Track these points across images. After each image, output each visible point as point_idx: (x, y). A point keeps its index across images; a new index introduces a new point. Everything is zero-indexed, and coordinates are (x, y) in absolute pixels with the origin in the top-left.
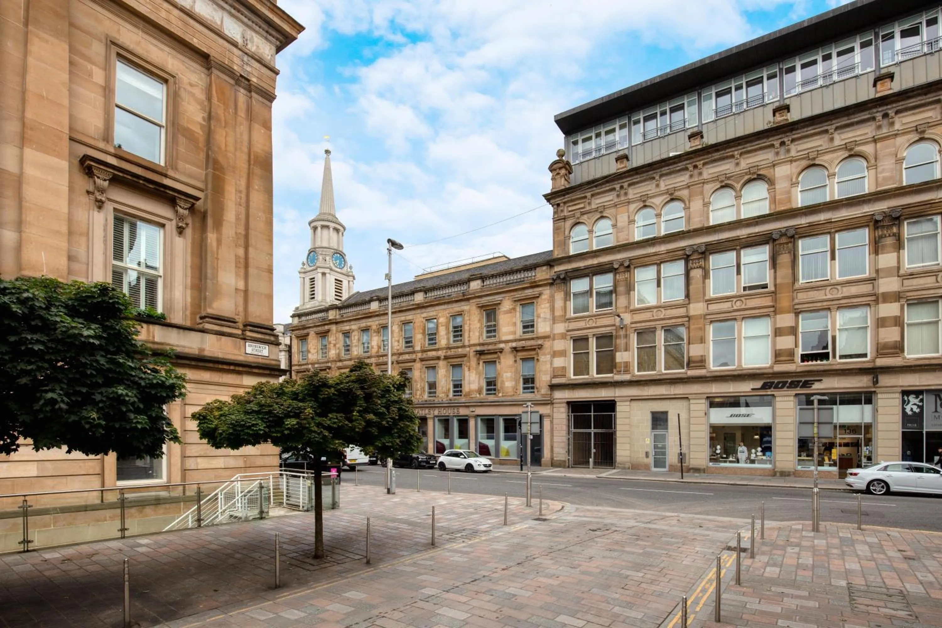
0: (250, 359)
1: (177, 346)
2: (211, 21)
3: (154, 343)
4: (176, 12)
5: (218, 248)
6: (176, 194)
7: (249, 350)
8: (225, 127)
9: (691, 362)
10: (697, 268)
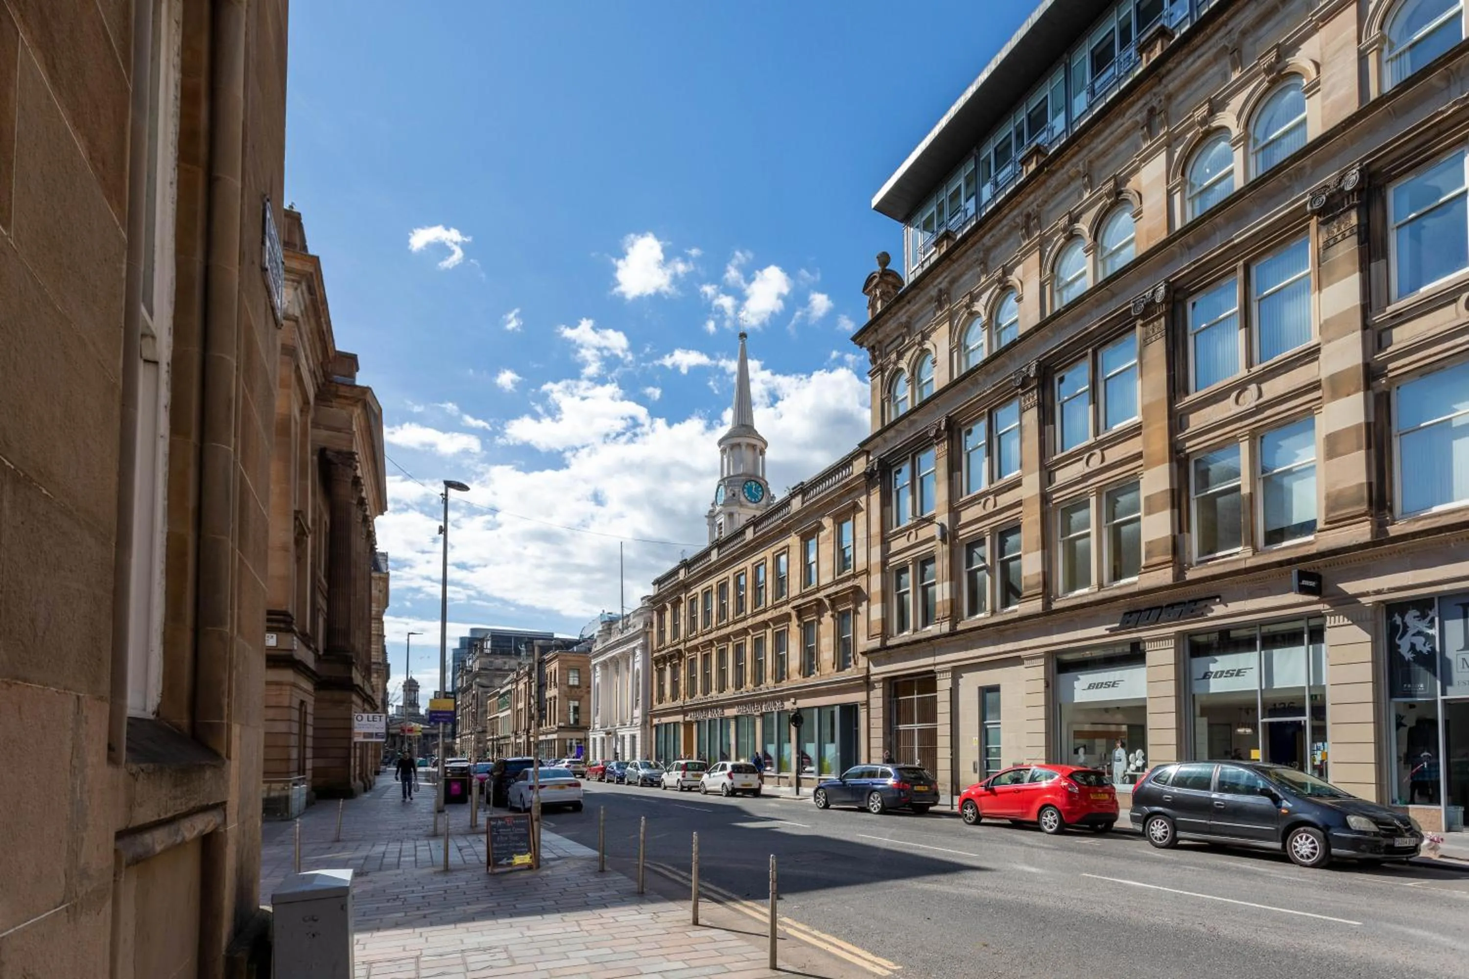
9: (1025, 587)
10: (1032, 407)
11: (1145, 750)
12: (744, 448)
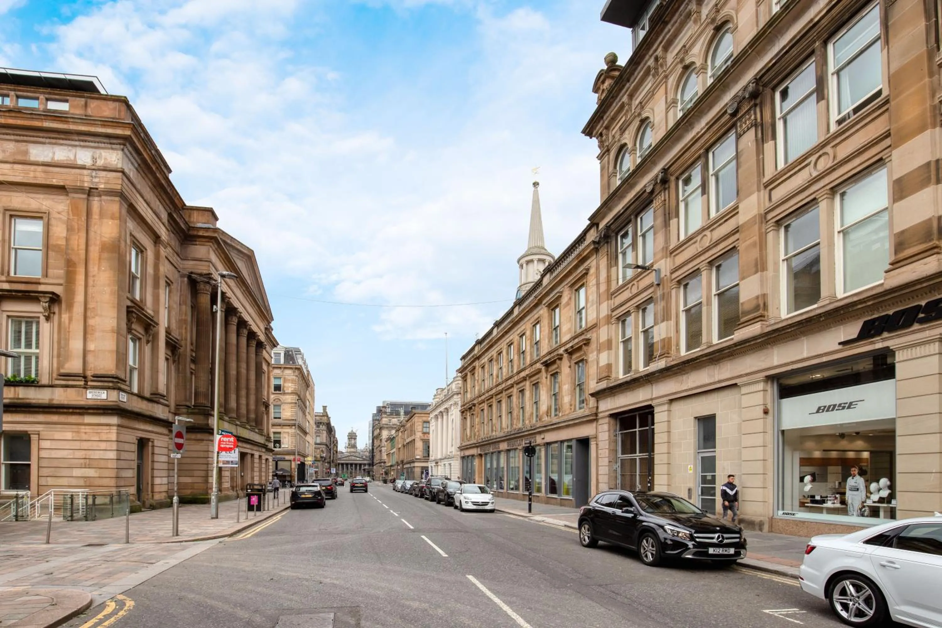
0: (91, 403)
1: (34, 399)
2: (67, 160)
3: (18, 399)
4: (40, 168)
5: (69, 323)
6: (37, 295)
7: (89, 396)
8: (78, 232)
9: (742, 314)
10: (748, 129)
11: (892, 478)
12: (536, 262)
